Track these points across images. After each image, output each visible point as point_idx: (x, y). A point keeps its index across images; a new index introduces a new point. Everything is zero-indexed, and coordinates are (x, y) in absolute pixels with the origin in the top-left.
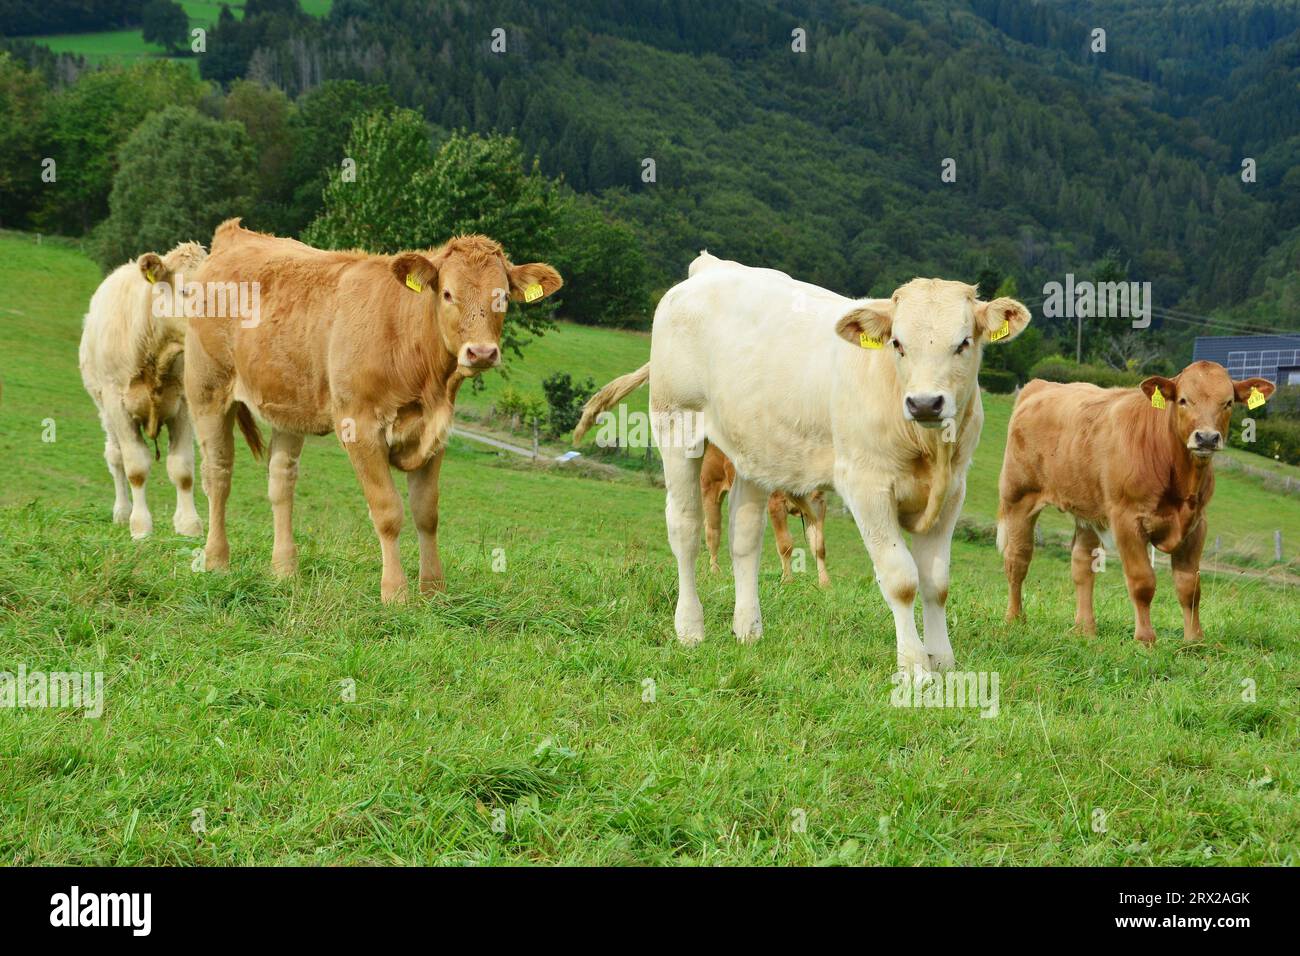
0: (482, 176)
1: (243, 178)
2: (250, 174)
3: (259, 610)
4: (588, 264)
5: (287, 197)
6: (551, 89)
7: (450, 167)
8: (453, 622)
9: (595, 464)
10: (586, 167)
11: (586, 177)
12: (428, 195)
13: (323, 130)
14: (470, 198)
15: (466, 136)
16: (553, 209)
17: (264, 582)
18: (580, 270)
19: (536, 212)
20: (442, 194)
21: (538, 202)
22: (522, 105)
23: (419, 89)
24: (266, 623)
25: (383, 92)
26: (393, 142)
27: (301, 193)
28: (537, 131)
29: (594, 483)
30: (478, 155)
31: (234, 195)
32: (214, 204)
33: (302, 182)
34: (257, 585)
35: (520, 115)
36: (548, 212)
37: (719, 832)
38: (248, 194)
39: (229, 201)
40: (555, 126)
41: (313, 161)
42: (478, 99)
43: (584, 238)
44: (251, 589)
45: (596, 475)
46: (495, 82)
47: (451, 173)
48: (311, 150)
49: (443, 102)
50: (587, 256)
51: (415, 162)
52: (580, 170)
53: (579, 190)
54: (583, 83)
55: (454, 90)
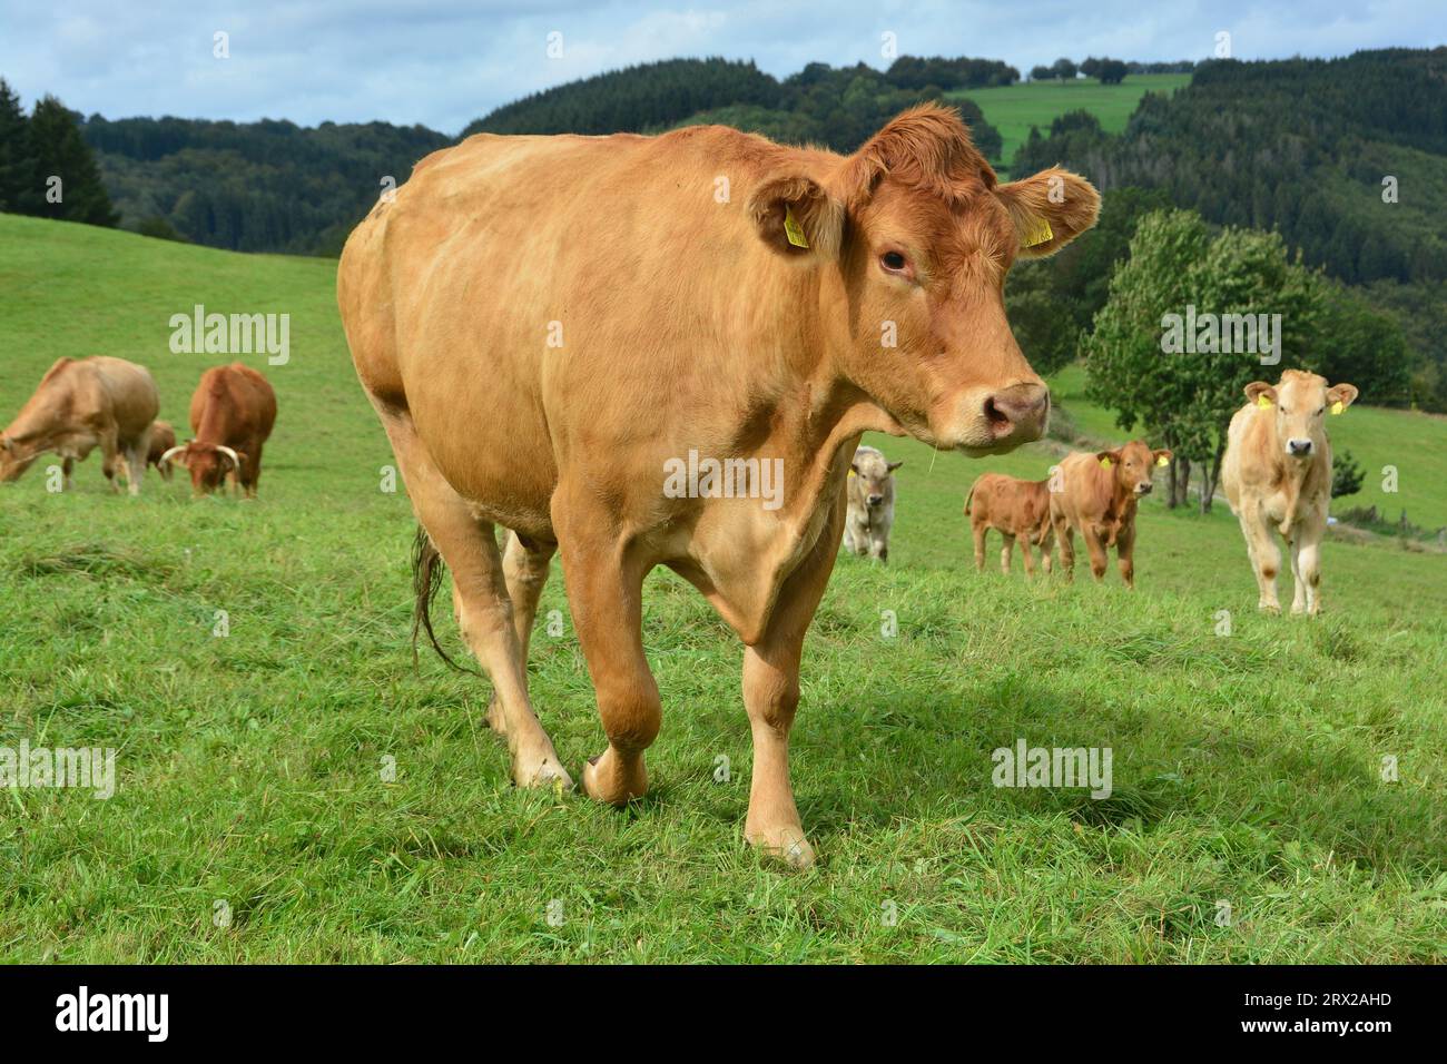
0: (1251, 268)
1: (1038, 275)
2: (1046, 272)
3: (944, 642)
4: (1354, 349)
5: (1079, 292)
6: (1325, 191)
7: (1224, 260)
8: (1118, 657)
9: (1350, 529)
10: (1356, 261)
11: (1356, 271)
12: (1202, 285)
13: (1112, 232)
14: (1238, 288)
15: (1236, 232)
16: (1314, 296)
17: (951, 617)
18: (1345, 355)
19: (1300, 300)
20: (1213, 284)
21: (1301, 290)
22: (1297, 205)
23: (1202, 195)
24: (949, 654)
25: (1164, 196)
26: (1172, 240)
27: (1091, 288)
28: (1311, 230)
29: (1348, 547)
30: (1248, 249)
31: (1030, 290)
32: (1013, 298)
33: (1093, 278)
34: (944, 620)
35: (1294, 214)
36: (1310, 299)
37: (1316, 861)
38: (1043, 289)
39: (1025, 294)
40: (1327, 224)
41: (1102, 260)
42: (1256, 203)
43: (1349, 325)
44: (938, 623)
45: (1351, 540)
46: (1273, 188)
47: (1224, 265)
48: (1100, 249)
49: (1225, 205)
50: (1352, 342)
51: (1190, 255)
52: (1350, 265)
53: (1349, 282)
54: (1354, 185)
55: (1234, 195)
